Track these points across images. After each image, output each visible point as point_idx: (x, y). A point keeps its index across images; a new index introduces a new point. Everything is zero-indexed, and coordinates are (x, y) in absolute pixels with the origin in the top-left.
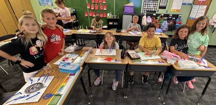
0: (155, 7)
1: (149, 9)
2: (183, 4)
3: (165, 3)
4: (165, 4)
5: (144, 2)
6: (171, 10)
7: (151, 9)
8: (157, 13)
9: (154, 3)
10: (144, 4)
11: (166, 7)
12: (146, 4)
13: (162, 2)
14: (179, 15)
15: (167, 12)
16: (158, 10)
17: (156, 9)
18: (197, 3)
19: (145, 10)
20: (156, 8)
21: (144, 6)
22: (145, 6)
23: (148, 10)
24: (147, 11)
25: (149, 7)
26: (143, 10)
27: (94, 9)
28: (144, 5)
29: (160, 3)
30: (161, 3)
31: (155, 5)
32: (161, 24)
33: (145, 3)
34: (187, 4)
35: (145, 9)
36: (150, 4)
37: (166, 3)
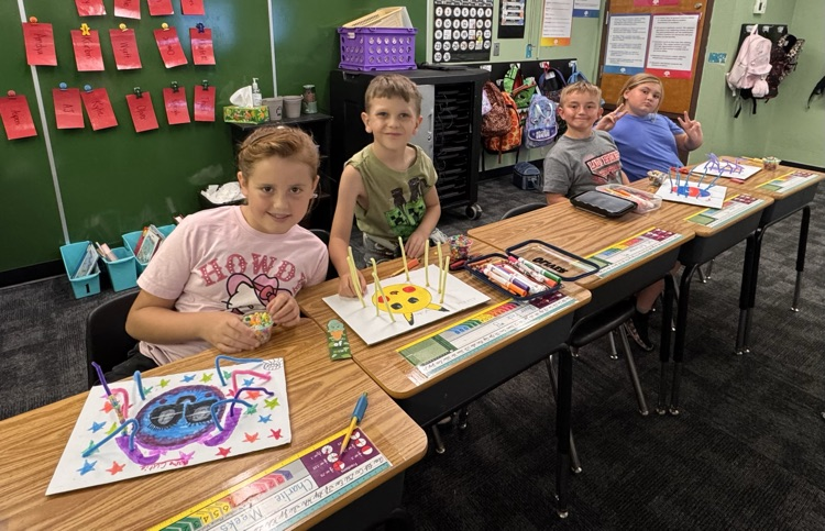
0: (483, 29)
1: (460, 40)
2: (577, 13)
3: (519, 7)
4: (518, 14)
5: (436, 6)
6: (543, 43)
7: (468, 41)
8: (493, 59)
9: (477, 8)
10: (436, 17)
11: (523, 27)
12: (443, 18)
13: (508, 7)
14: (569, 60)
15: (529, 52)
16: (497, 46)
17: (490, 39)
18: (633, 9)
19: (442, 52)
20: (487, 34)
21: (435, 29)
22: (442, 29)
23: (456, 45)
24: (451, 51)
25: (460, 29)
26: (434, 52)
27: (110, 63)
28: (439, 23)
29: (501, 12)
30: (505, 12)
31: (484, 18)
32: (527, 112)
33: (439, 11)
34: (586, 13)
35: (442, 41)
36: (461, 18)
37: (521, 11)
